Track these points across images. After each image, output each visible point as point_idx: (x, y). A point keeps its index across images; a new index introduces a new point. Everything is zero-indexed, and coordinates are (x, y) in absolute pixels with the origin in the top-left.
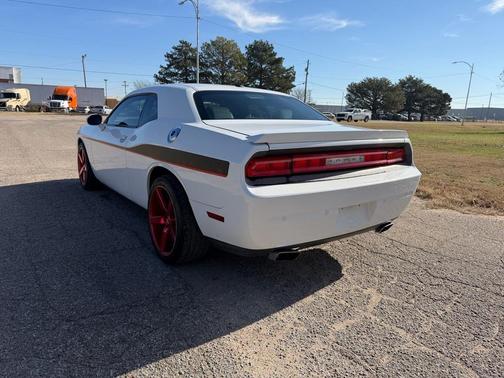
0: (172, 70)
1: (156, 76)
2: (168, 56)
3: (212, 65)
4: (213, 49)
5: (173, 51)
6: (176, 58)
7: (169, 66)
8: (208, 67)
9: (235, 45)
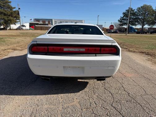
0: (124, 18)
1: (119, 20)
2: (124, 13)
3: (140, 15)
4: (141, 9)
5: (126, 11)
6: (126, 14)
7: (124, 17)
8: (139, 16)
9: (151, 7)
